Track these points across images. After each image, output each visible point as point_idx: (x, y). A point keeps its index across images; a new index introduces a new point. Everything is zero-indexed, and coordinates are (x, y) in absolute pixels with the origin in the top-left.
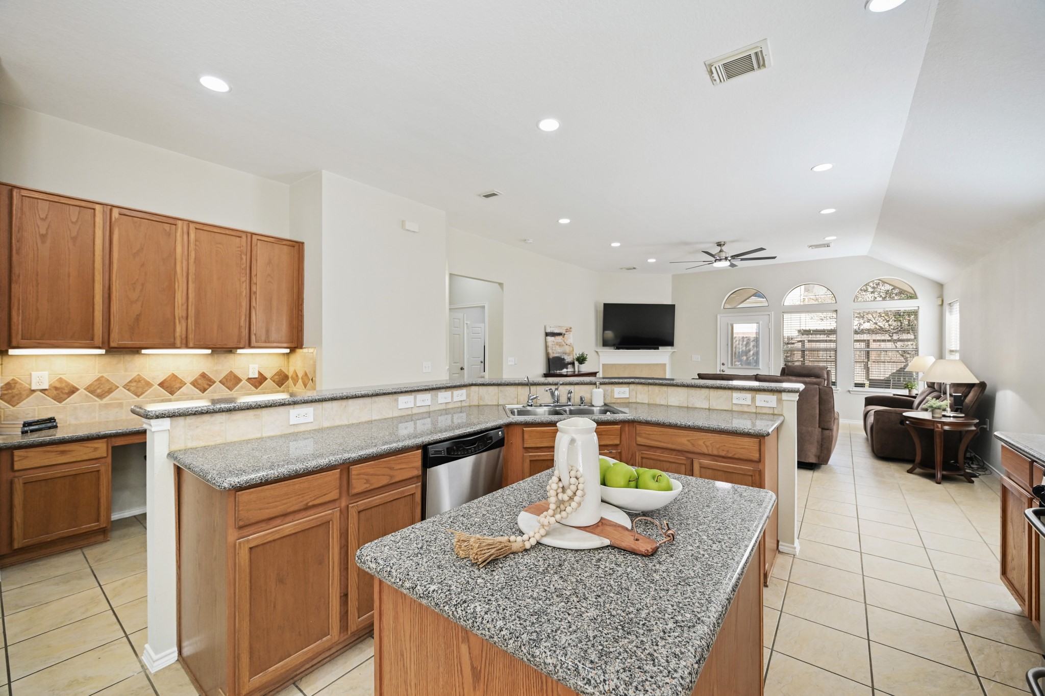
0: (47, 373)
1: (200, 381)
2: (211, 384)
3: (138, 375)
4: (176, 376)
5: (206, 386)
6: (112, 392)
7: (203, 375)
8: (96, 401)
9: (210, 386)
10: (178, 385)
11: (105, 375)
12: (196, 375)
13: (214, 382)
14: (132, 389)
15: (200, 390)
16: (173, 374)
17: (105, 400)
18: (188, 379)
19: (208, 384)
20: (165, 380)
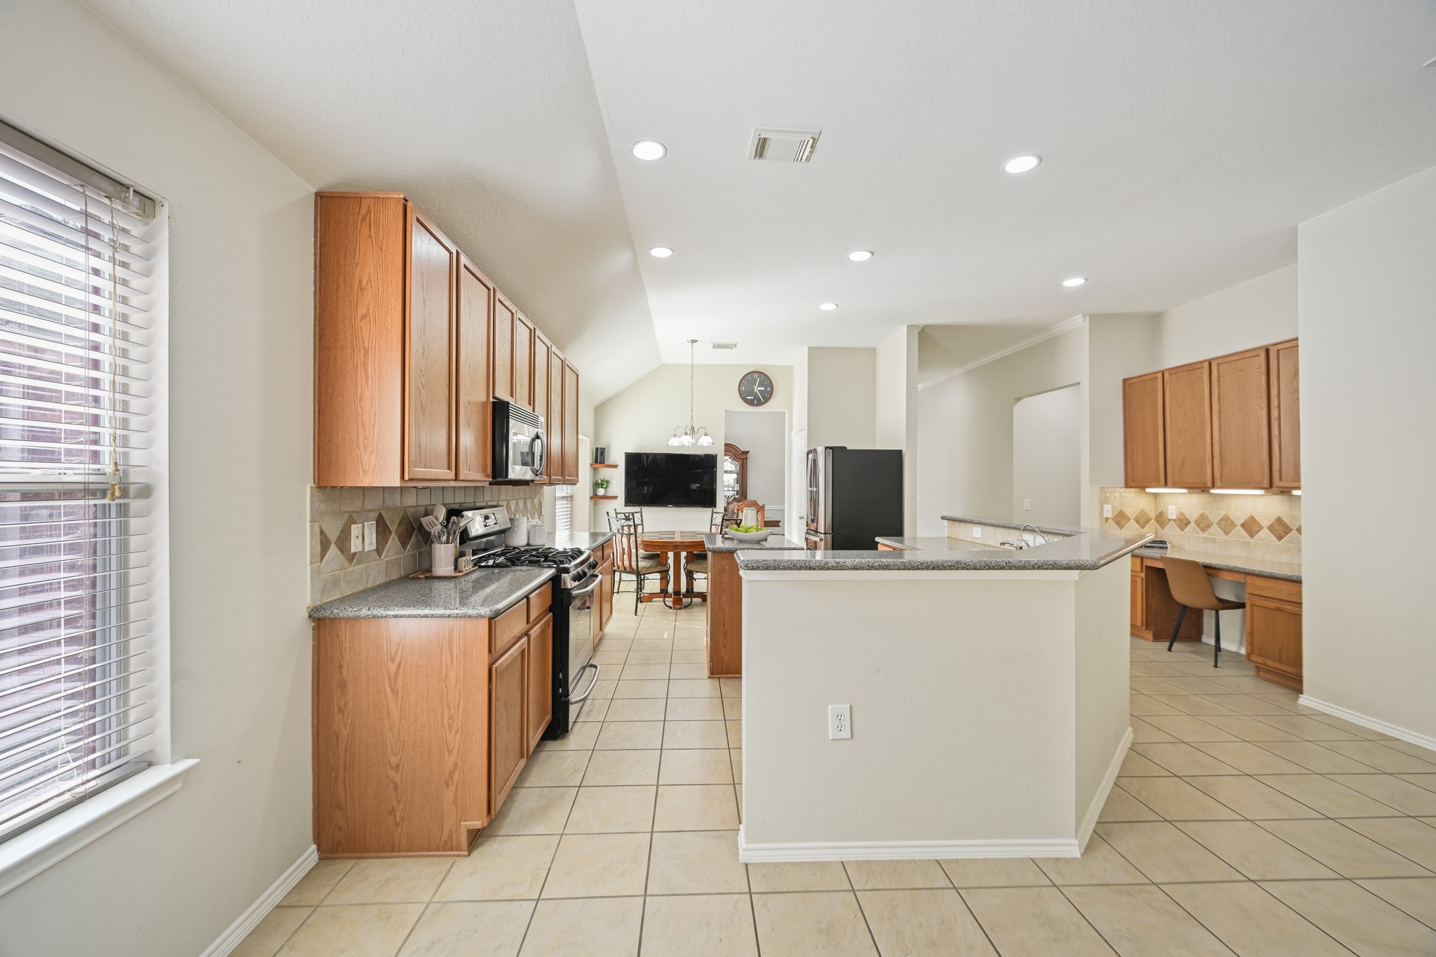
0: (1174, 507)
1: (1276, 527)
2: (1287, 531)
3: (1226, 514)
4: (1255, 519)
5: (1283, 534)
6: (1209, 527)
7: (1279, 520)
8: (1200, 534)
9: (1287, 534)
10: (1256, 529)
11: (1205, 511)
12: (1273, 519)
13: (1291, 530)
14: (1222, 526)
15: (1277, 537)
16: (1252, 516)
17: (1205, 535)
18: (1265, 523)
19: (1285, 532)
20: (1246, 521)
